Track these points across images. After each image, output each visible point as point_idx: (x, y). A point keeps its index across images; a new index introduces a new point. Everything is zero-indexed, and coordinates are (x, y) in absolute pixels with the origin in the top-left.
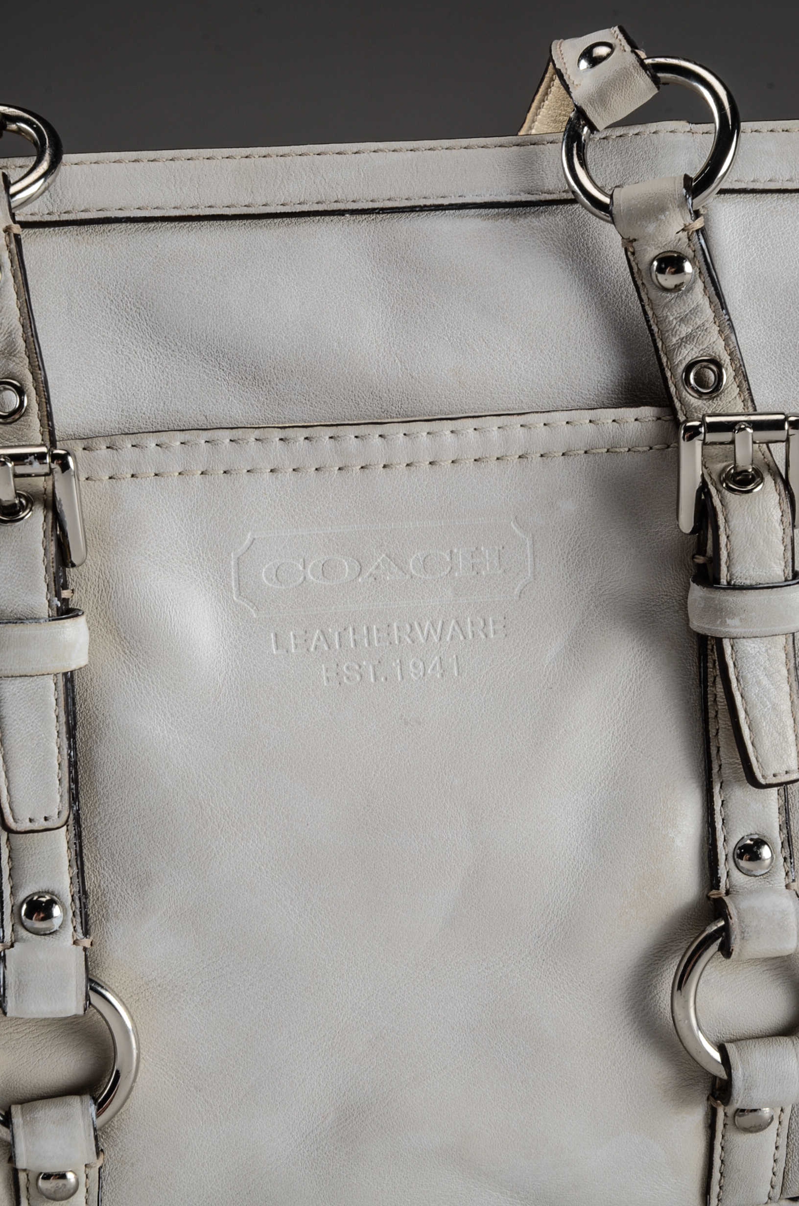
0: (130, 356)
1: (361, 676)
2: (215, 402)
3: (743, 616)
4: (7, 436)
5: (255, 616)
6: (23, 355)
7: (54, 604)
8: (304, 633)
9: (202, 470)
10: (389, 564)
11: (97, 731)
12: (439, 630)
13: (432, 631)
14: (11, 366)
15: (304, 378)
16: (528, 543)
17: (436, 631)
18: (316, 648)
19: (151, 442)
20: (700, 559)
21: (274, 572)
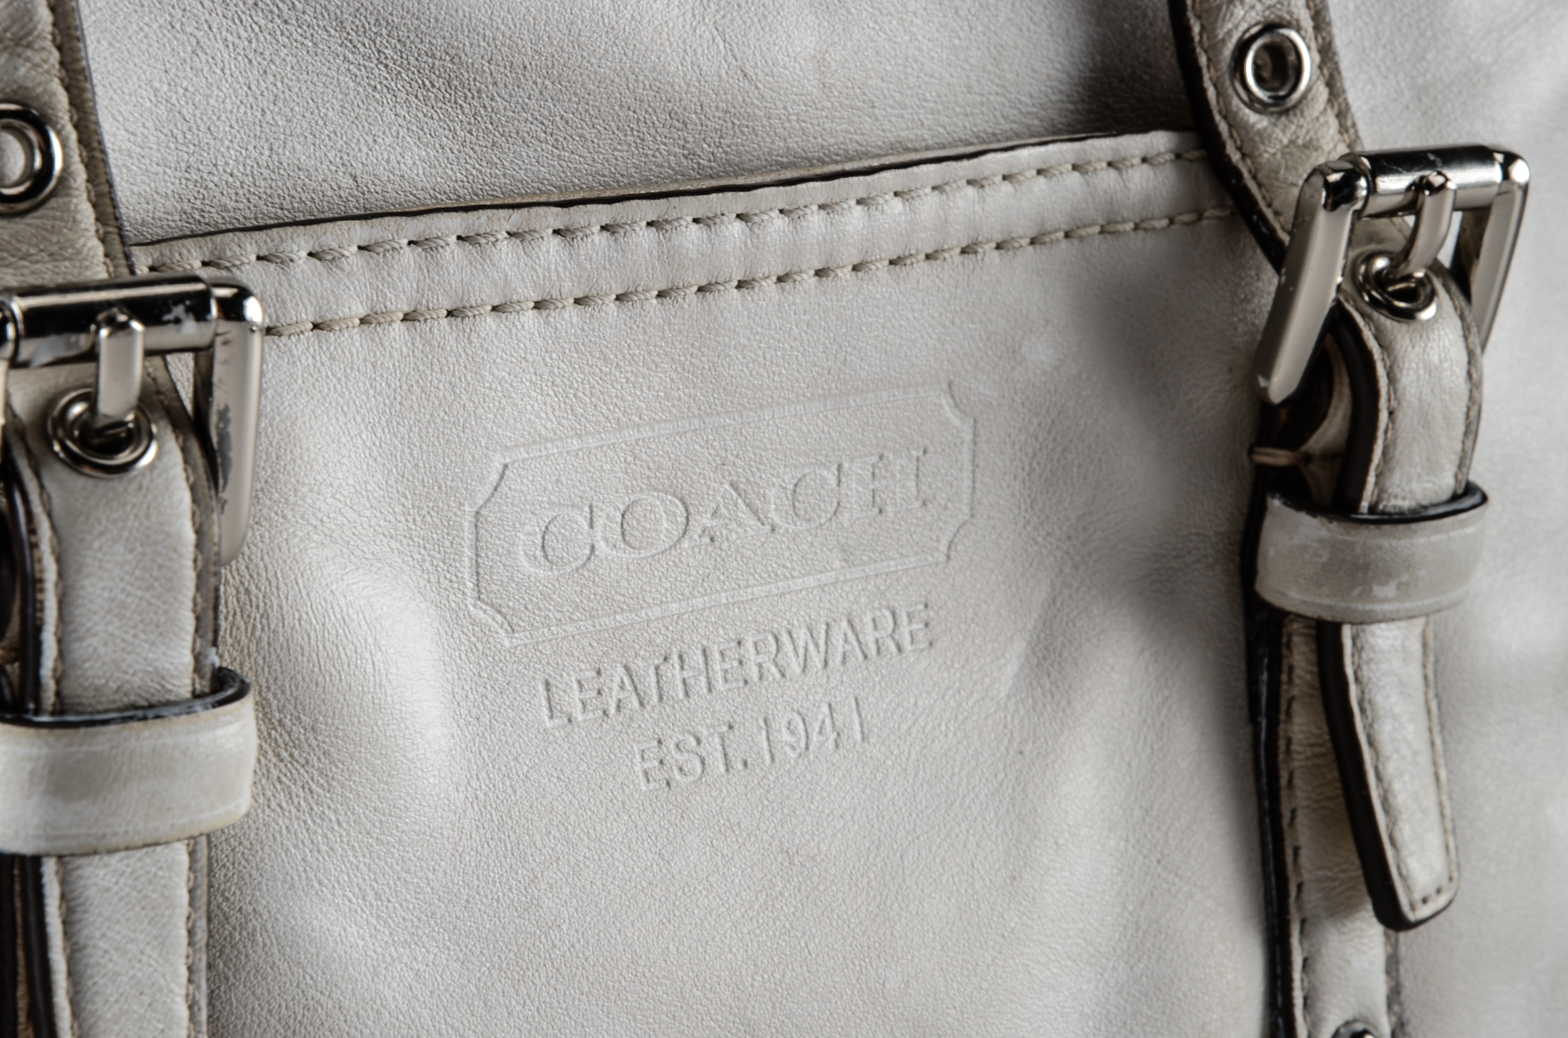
0: (200, 34)
1: (703, 763)
2: (370, 141)
4: (24, 248)
5: (507, 643)
6: (48, 44)
7: (208, 662)
8: (594, 674)
9: (406, 309)
10: (736, 505)
11: (227, 951)
12: (822, 642)
13: (811, 647)
14: (23, 71)
15: (547, 82)
16: (968, 437)
17: (817, 645)
18: (618, 708)
19: (299, 248)
20: (1280, 458)
21: (538, 541)
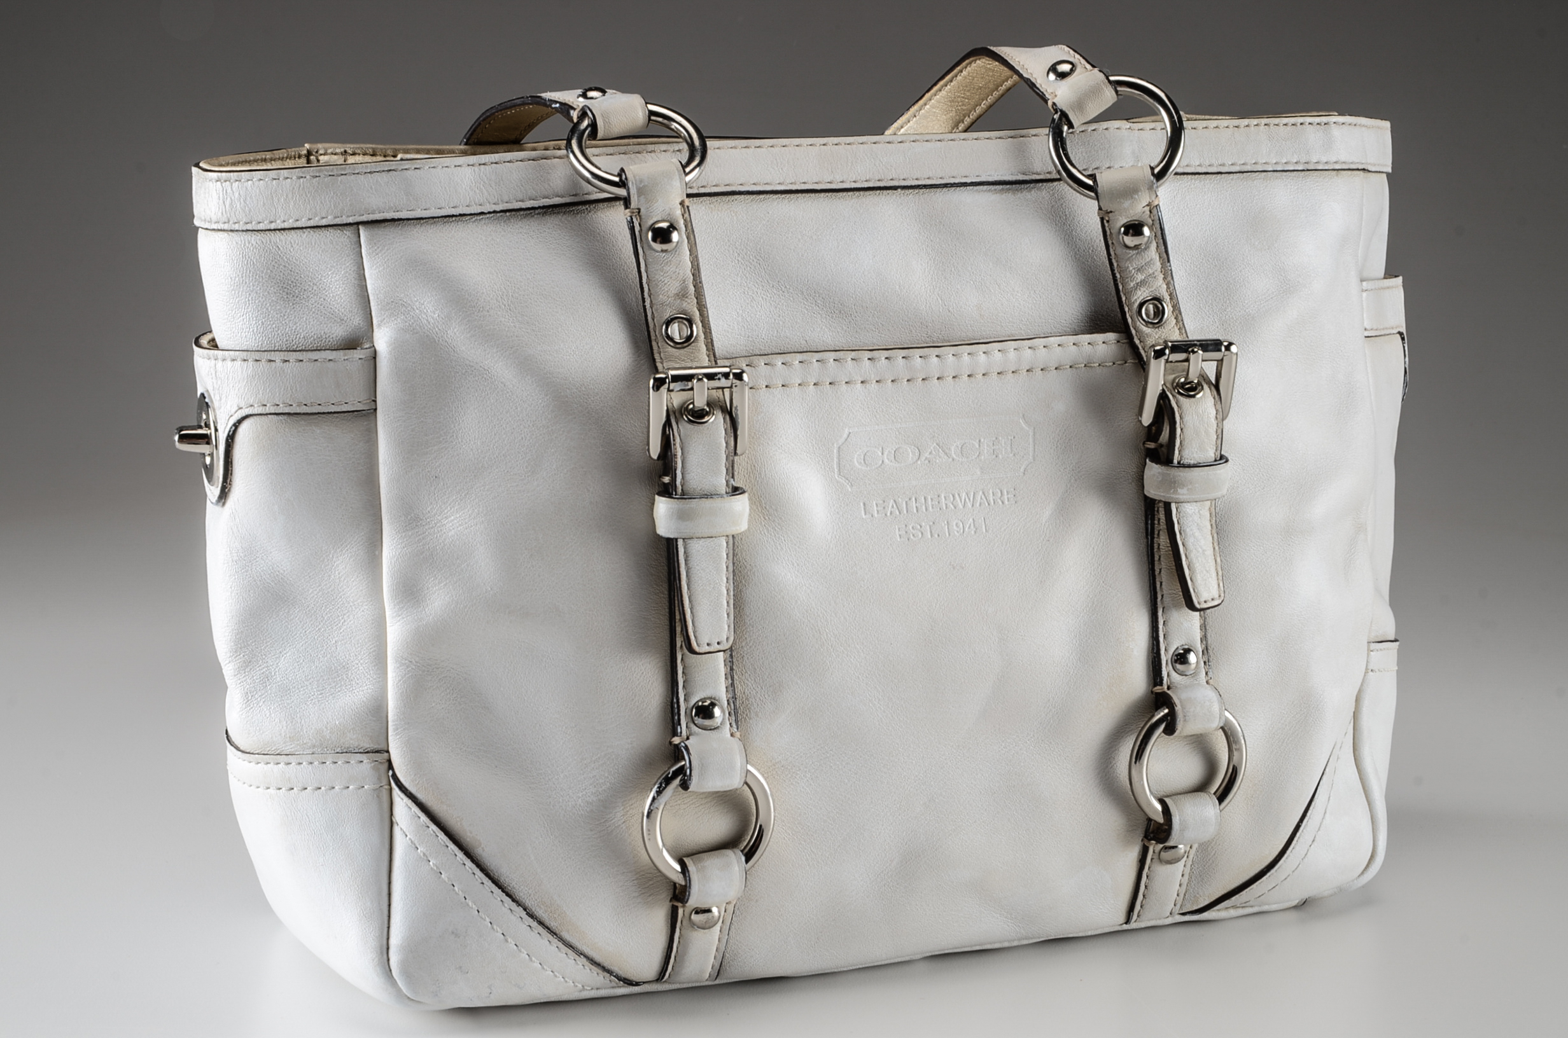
0: (754, 295)
1: (922, 534)
2: (812, 329)
3: (1190, 487)
4: (683, 358)
5: (850, 490)
6: (693, 297)
7: (731, 483)
8: (882, 502)
9: (815, 382)
10: (939, 451)
11: (746, 577)
12: (971, 499)
13: (967, 500)
14: (684, 305)
15: (875, 312)
16: (1031, 434)
17: (969, 499)
18: (891, 513)
19: (778, 361)
20: (1151, 445)
21: (862, 457)
